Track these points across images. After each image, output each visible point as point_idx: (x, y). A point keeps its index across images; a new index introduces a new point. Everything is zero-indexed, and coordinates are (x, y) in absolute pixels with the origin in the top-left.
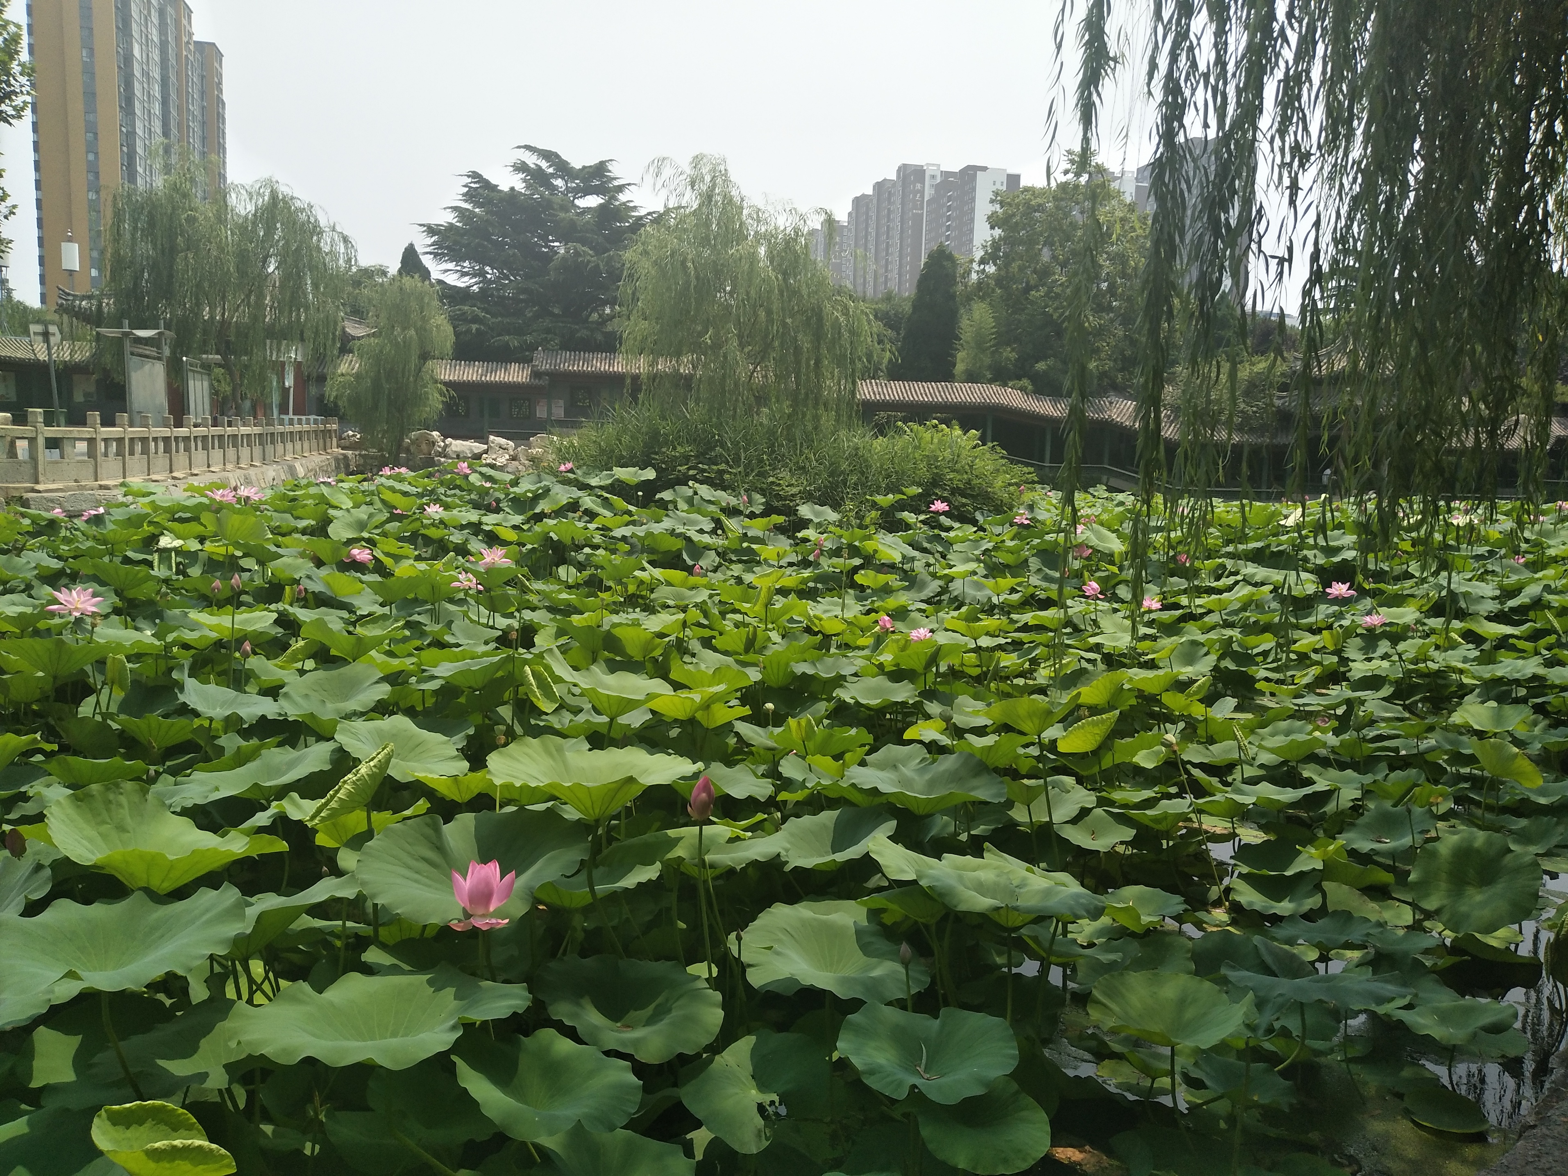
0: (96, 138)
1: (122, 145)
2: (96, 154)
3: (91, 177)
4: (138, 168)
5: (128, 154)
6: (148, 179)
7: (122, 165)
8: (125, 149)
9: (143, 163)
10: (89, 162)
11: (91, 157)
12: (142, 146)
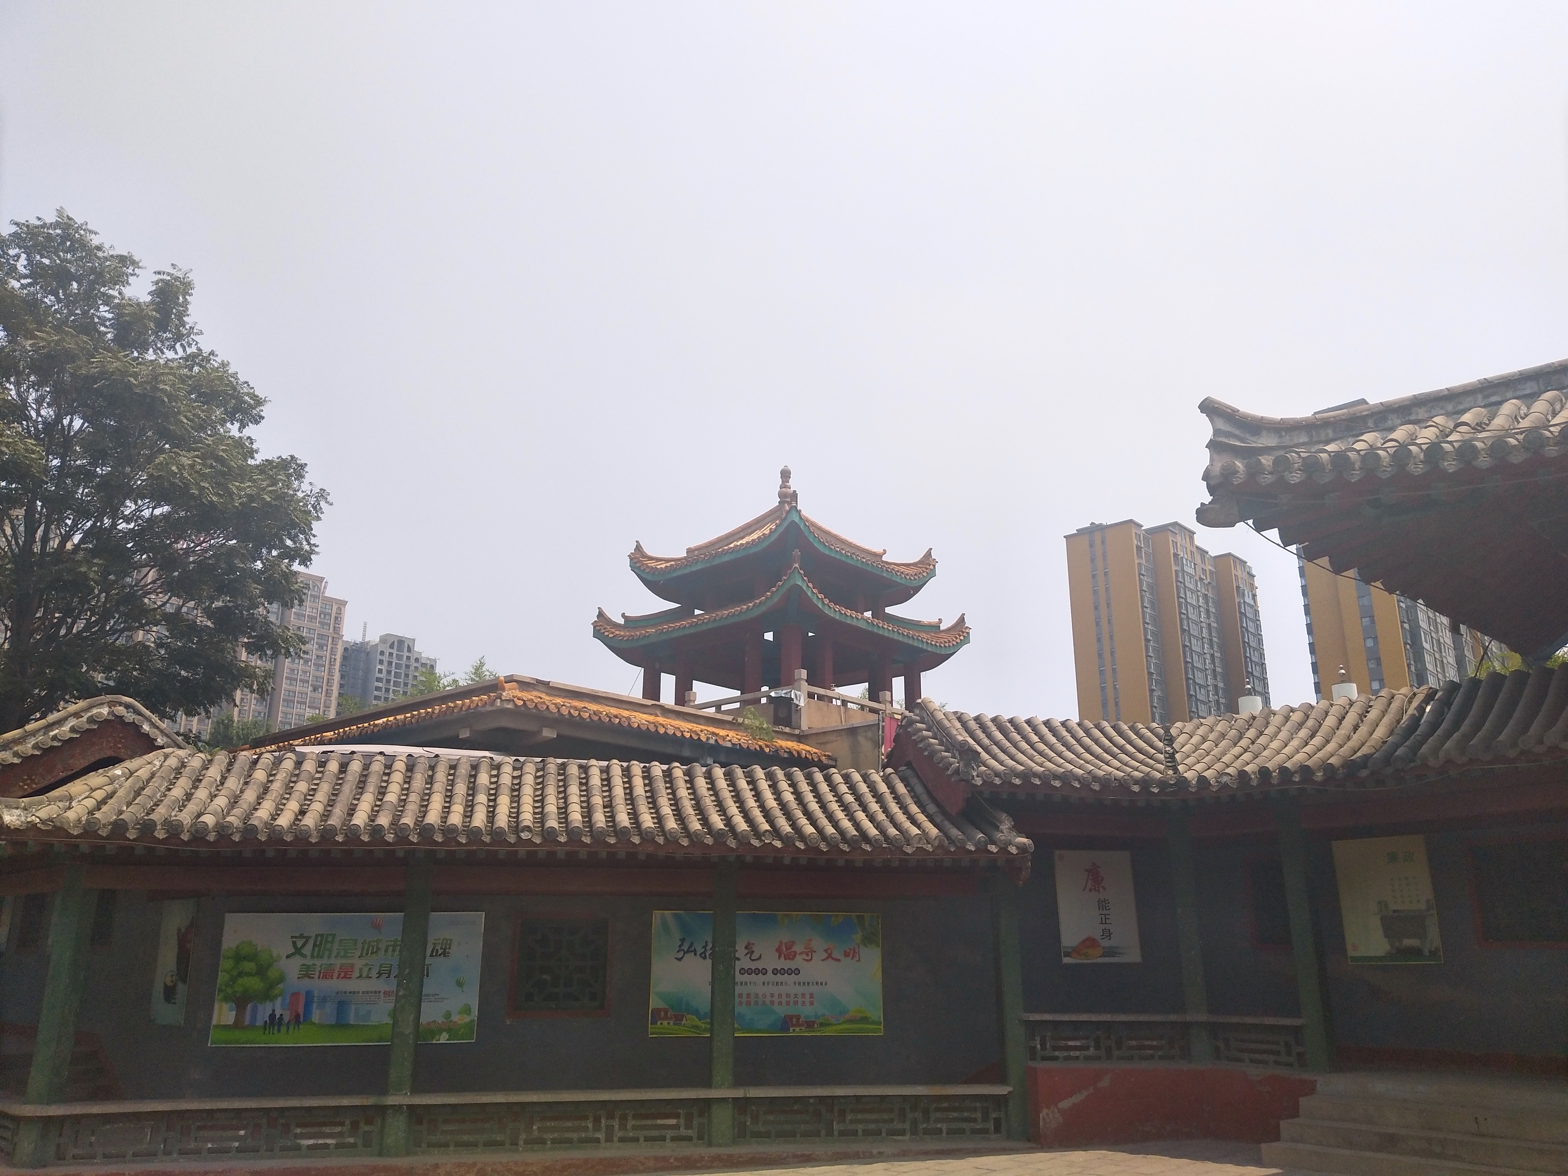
0: (1373, 622)
1: (1402, 622)
2: (1375, 638)
3: (1372, 665)
4: (1424, 644)
5: (1410, 632)
6: (1437, 656)
7: (1406, 643)
8: (1406, 626)
9: (1429, 638)
10: (1368, 649)
11: (1370, 643)
12: (1426, 619)
